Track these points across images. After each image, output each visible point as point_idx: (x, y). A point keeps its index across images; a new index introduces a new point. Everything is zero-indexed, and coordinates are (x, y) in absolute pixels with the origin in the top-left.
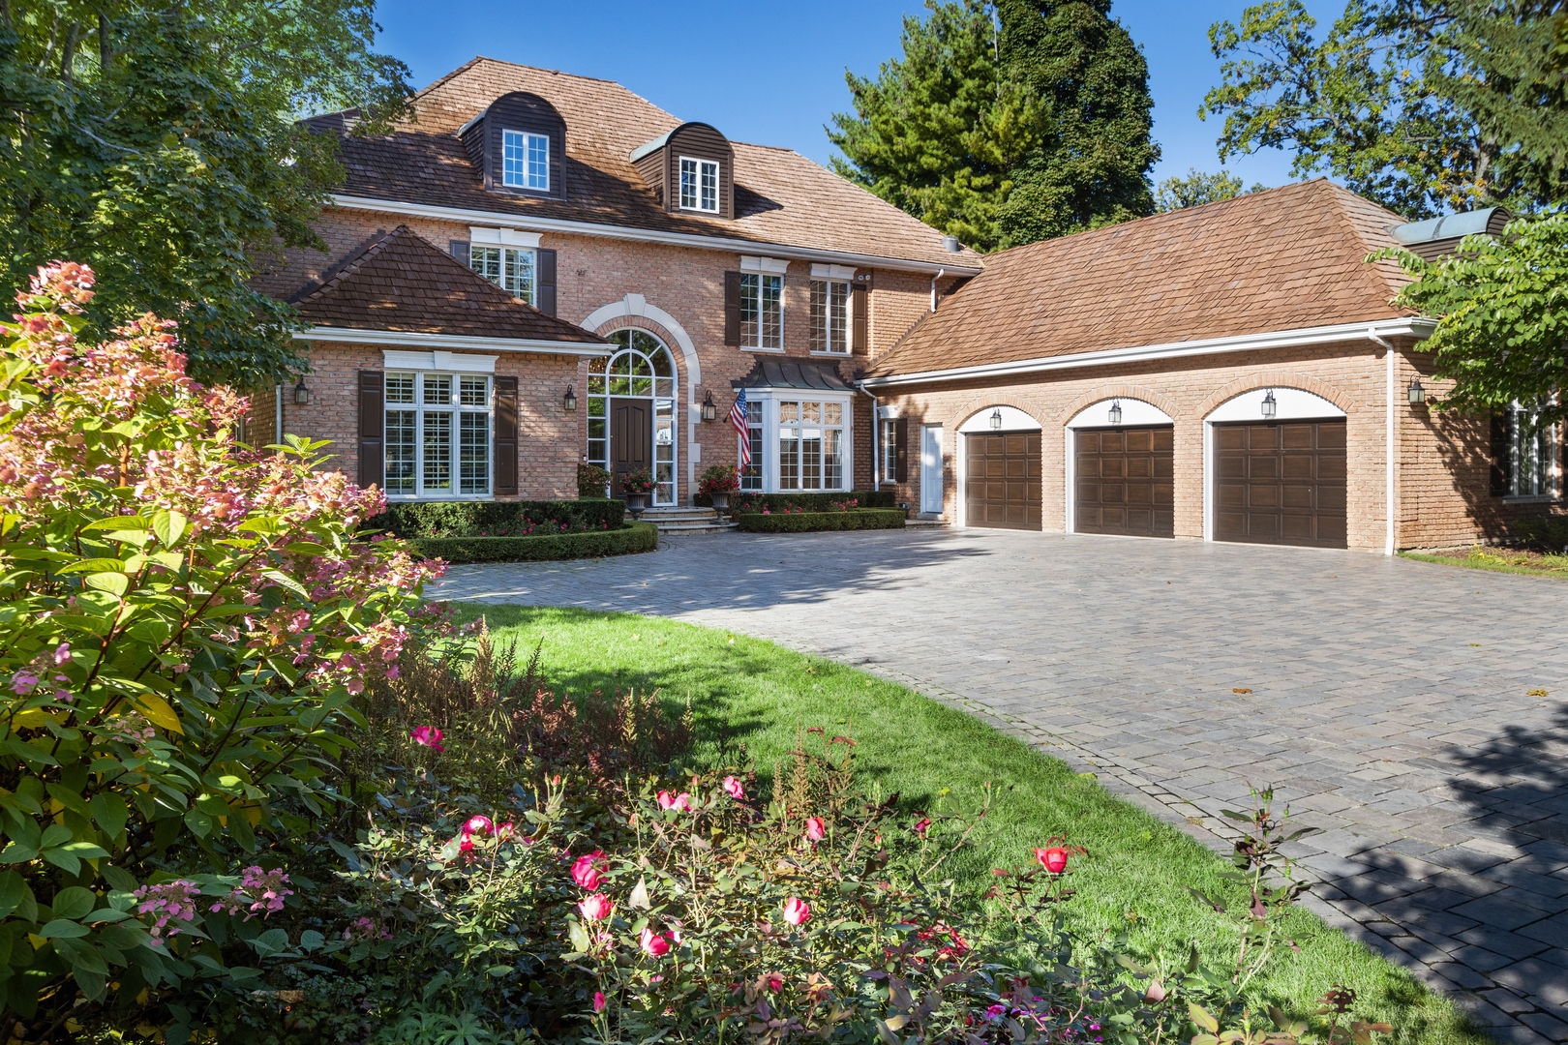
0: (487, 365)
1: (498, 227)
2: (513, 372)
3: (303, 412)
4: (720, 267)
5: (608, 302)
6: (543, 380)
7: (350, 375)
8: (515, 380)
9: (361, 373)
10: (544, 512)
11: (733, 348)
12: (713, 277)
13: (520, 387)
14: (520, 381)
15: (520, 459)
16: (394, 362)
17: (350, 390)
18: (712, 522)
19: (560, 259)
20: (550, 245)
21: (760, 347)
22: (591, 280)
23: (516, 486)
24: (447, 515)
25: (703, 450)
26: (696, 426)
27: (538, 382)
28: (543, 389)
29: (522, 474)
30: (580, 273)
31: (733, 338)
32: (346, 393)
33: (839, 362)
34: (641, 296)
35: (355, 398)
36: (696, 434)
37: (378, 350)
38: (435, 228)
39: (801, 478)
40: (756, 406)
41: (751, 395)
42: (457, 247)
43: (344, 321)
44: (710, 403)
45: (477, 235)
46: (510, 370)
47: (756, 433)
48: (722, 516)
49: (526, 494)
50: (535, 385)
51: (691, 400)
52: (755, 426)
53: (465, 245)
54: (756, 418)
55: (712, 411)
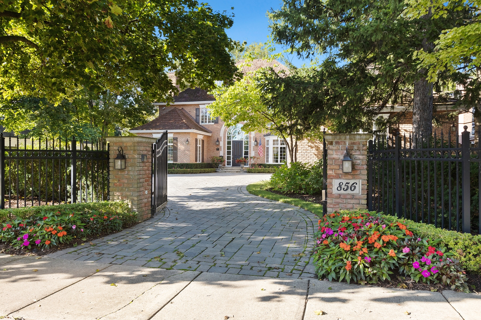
0: (171, 135)
1: (204, 104)
6: (183, 138)
13: (178, 140)
14: (178, 138)
15: (178, 155)
16: (155, 136)
18: (241, 170)
23: (177, 160)
25: (255, 153)
26: (253, 147)
28: (183, 140)
29: (178, 158)
36: (253, 149)
37: (151, 134)
38: (193, 106)
39: (279, 160)
40: (268, 141)
41: (267, 138)
42: (198, 110)
43: (144, 129)
44: (256, 141)
45: (201, 106)
46: (176, 136)
47: (268, 148)
48: (244, 169)
49: (179, 162)
50: (181, 139)
51: (252, 140)
52: (268, 146)
53: (199, 109)
54: (268, 144)
55: (256, 143)
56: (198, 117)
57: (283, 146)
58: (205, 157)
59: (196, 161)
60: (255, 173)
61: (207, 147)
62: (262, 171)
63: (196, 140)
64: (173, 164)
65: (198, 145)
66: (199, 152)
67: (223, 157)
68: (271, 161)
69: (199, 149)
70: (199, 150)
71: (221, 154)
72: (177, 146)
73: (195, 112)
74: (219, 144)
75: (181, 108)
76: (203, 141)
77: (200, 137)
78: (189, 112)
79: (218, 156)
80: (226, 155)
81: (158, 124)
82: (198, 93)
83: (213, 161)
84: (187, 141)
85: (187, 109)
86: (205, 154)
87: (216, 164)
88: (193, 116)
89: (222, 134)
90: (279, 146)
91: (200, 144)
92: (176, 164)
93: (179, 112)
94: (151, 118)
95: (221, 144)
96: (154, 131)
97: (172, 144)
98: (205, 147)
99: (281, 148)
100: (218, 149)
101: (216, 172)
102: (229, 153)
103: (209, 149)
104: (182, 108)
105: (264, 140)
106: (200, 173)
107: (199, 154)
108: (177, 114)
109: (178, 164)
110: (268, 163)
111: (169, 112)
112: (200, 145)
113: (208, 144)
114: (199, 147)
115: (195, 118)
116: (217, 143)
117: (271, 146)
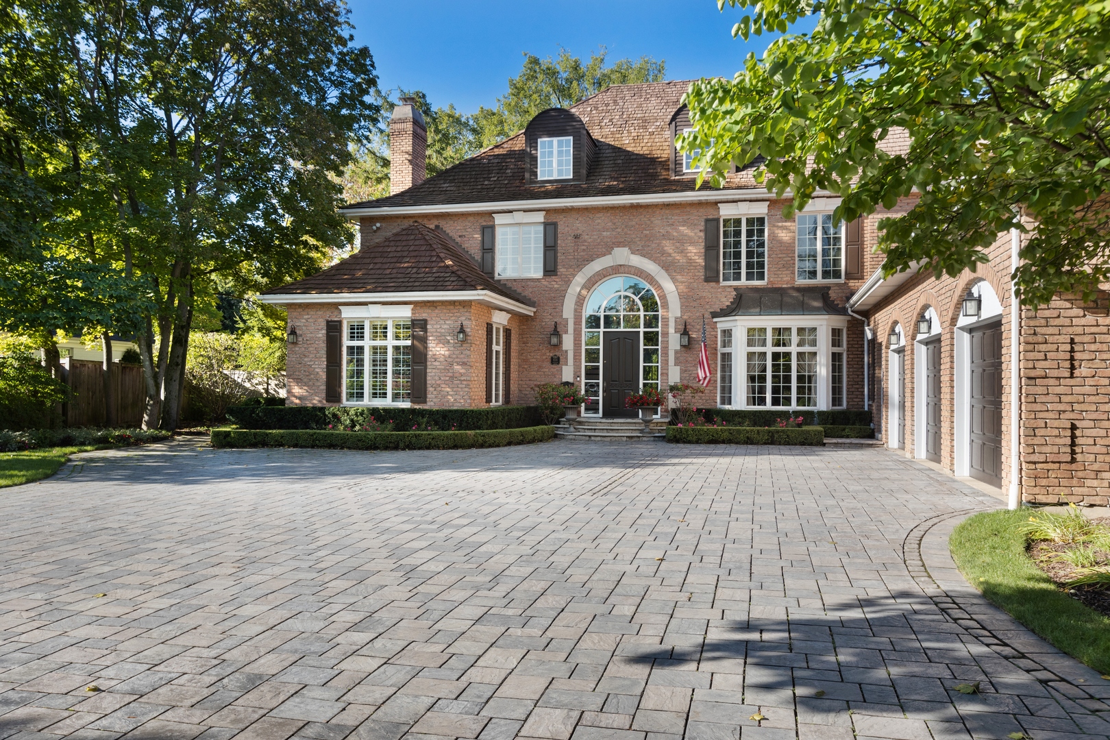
0: (406, 313)
1: (510, 212)
2: (424, 316)
3: (297, 349)
4: (699, 217)
5: (598, 256)
6: (445, 320)
7: (322, 324)
8: (425, 321)
9: (328, 322)
10: (445, 418)
11: (713, 284)
12: (692, 225)
13: (428, 327)
14: (429, 322)
15: (428, 378)
16: (348, 314)
17: (322, 334)
18: (641, 431)
19: (560, 228)
20: (553, 219)
21: (743, 282)
22: (585, 241)
23: (426, 397)
24: (357, 416)
25: (682, 372)
26: (676, 352)
27: (442, 322)
28: (446, 326)
29: (430, 389)
30: (576, 237)
31: (711, 276)
32: (320, 335)
33: (829, 288)
34: (626, 249)
35: (325, 338)
36: (676, 358)
37: (336, 306)
38: (471, 219)
39: (769, 396)
40: (727, 333)
41: (723, 323)
42: (488, 231)
43: (314, 289)
44: (685, 333)
45: (499, 219)
46: (423, 314)
47: (727, 357)
48: (652, 426)
49: (432, 403)
50: (439, 326)
51: (671, 330)
52: (726, 350)
53: (493, 227)
54: (727, 342)
55: (686, 339)
56: (488, 256)
57: (781, 349)
58: (513, 387)
59: (489, 400)
60: (698, 442)
61: (521, 353)
62: (726, 435)
63: (489, 327)
64: (412, 411)
65: (495, 348)
66: (497, 368)
67: (572, 384)
68: (740, 401)
69: (497, 358)
70: (497, 364)
71: (567, 374)
72: (426, 348)
73: (478, 236)
74: (560, 342)
75: (432, 227)
76: (508, 332)
77: (500, 319)
78: (458, 240)
79: (556, 381)
80: (583, 381)
81: (359, 274)
82: (488, 179)
83: (545, 400)
84: (462, 330)
85: (452, 229)
86: (514, 375)
87: (552, 409)
88: (472, 252)
89: (568, 312)
90: (769, 349)
91: (498, 344)
92: (422, 413)
93: (429, 236)
94: (336, 256)
95: (568, 342)
96: (346, 297)
97: (409, 343)
98: (513, 354)
99: (776, 356)
100: (556, 361)
101: (556, 436)
102: (592, 373)
103: (526, 361)
104: (437, 227)
105: (714, 328)
106: (509, 444)
107: (497, 374)
108: (422, 242)
109: (431, 413)
110: (727, 407)
111: (396, 235)
112: (498, 348)
113: (523, 342)
114: (497, 352)
115: (478, 257)
116: (554, 340)
117: (740, 351)
